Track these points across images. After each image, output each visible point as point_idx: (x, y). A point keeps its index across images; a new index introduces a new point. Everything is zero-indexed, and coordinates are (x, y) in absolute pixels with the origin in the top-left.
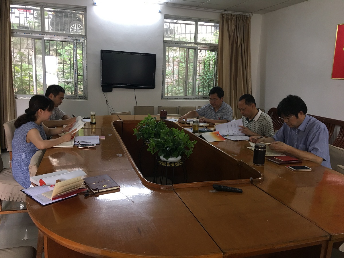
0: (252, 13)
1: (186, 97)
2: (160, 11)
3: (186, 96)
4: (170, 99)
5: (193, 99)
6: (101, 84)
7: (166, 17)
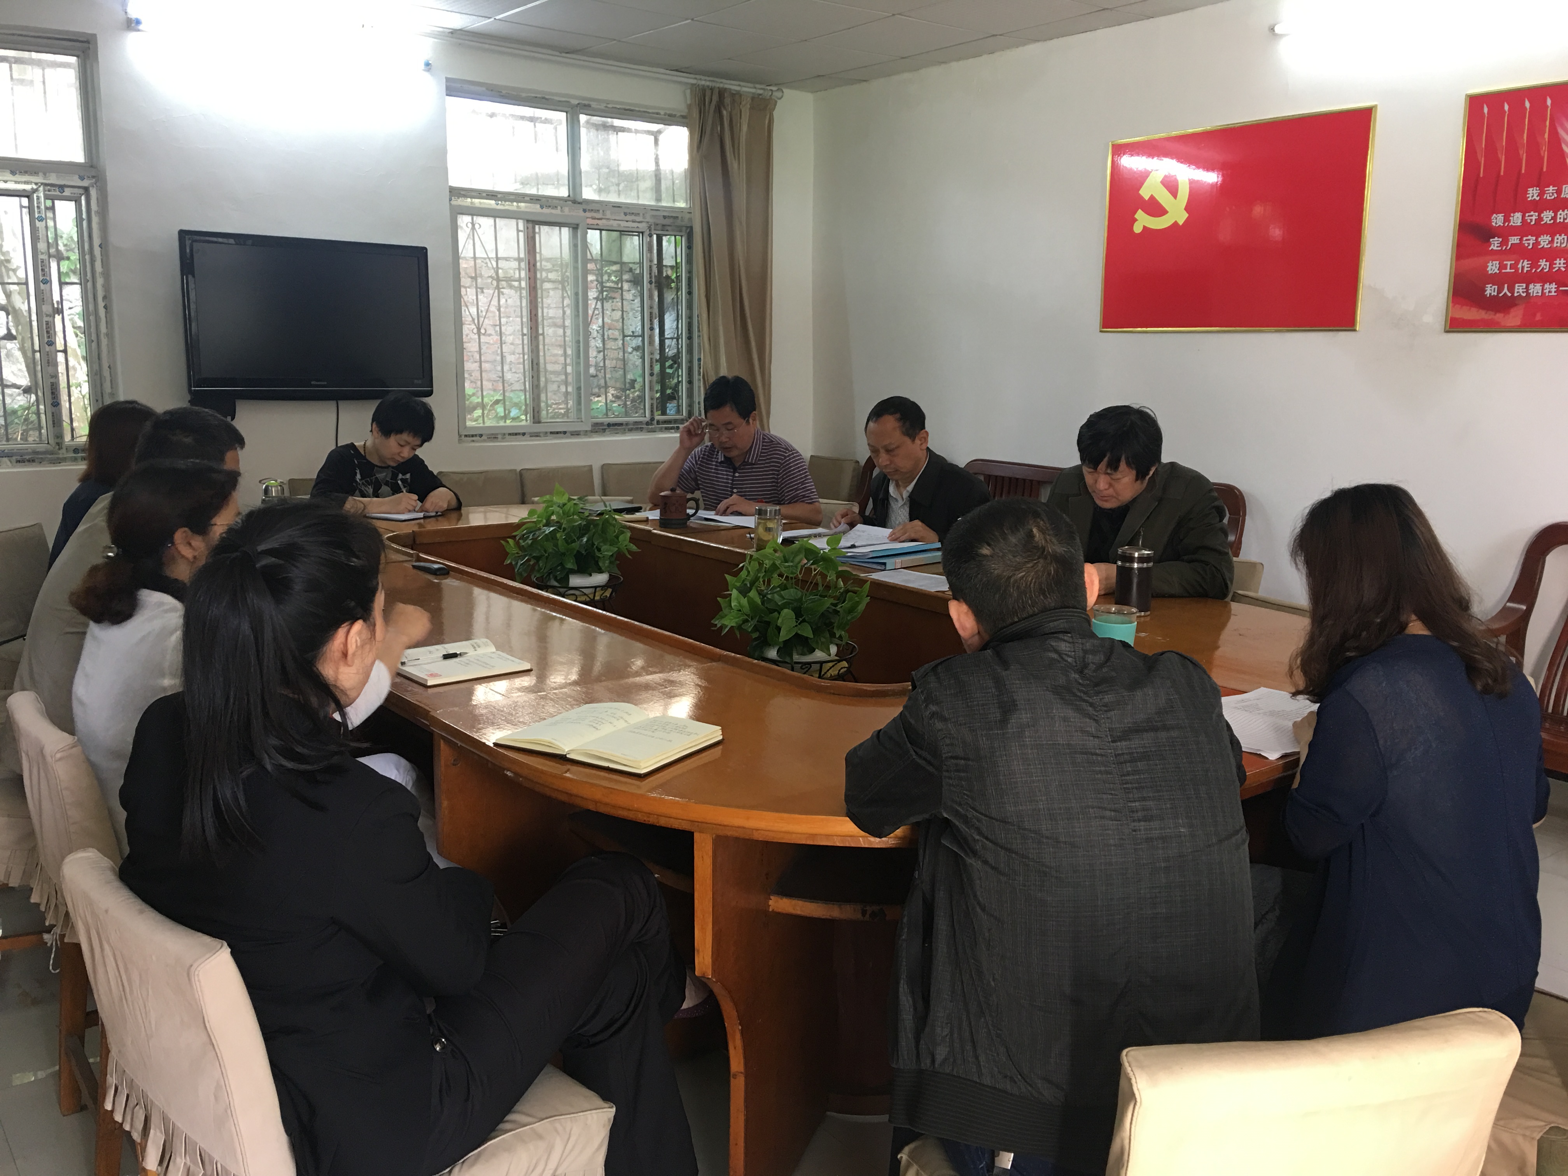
0: (781, 85)
1: (537, 428)
2: (428, 64)
3: (539, 422)
4: (493, 437)
5: (586, 433)
6: (190, 386)
7: (454, 88)
